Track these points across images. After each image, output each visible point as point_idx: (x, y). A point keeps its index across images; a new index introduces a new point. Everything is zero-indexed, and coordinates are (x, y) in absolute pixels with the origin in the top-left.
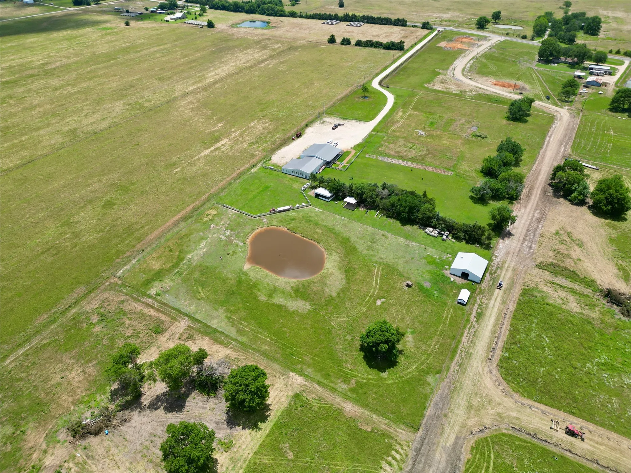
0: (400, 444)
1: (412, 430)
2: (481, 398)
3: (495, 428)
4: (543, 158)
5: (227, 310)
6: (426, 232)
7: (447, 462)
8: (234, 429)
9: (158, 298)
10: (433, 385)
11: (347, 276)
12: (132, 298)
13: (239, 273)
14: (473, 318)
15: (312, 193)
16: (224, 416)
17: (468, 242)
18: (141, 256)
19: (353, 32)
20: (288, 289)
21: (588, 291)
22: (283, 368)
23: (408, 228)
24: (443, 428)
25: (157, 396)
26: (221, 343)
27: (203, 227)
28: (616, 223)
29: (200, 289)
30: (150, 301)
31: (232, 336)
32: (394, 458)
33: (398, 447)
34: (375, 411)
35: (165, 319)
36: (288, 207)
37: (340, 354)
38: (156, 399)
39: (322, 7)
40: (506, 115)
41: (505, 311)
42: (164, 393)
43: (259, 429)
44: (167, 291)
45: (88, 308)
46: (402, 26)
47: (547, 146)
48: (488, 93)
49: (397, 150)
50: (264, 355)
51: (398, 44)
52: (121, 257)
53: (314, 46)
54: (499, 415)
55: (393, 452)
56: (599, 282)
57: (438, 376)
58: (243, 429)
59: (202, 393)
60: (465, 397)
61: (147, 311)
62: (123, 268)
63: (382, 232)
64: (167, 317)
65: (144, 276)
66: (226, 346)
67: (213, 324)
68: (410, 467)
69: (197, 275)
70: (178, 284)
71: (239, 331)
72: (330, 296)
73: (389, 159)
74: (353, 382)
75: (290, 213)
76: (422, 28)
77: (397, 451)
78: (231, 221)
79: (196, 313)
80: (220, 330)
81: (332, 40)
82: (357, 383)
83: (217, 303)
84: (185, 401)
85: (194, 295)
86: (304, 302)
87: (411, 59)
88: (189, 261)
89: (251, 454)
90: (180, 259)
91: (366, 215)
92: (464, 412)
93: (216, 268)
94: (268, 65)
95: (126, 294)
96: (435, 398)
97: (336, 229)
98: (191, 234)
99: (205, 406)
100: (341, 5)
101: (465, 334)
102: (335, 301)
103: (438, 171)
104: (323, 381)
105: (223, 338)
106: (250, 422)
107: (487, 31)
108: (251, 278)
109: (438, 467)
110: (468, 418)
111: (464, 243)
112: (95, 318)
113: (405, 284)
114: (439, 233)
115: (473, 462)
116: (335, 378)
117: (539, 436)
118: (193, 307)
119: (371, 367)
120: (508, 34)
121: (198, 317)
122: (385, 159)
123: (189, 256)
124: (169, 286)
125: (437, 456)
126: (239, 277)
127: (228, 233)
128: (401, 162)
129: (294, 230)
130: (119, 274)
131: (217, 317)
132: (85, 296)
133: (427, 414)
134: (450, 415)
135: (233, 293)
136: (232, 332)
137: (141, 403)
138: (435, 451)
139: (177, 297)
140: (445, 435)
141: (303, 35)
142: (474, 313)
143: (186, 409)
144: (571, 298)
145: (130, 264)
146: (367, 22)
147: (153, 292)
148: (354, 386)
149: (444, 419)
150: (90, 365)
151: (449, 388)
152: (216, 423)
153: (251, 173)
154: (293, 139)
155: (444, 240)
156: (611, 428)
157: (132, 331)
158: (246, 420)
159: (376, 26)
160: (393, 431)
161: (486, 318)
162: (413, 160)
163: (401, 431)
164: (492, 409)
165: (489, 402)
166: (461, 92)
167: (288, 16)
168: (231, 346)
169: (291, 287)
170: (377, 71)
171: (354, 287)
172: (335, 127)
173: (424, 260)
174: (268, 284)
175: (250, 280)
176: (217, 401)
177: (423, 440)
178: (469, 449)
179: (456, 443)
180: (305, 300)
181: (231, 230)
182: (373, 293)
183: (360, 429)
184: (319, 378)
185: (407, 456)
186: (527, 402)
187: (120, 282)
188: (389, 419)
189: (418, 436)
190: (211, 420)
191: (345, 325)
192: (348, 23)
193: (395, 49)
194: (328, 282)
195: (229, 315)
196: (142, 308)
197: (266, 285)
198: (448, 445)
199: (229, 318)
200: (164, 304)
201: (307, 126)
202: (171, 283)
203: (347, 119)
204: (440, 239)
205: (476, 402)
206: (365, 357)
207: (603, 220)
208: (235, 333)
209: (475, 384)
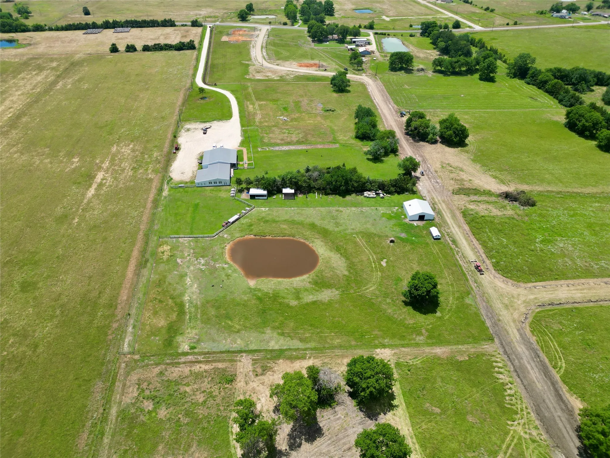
0: (493, 356)
1: (490, 342)
2: (506, 297)
3: (530, 311)
4: (385, 116)
5: (274, 328)
6: (365, 197)
7: (528, 350)
8: (378, 419)
9: (196, 351)
10: (473, 304)
11: (341, 254)
12: (168, 364)
13: (251, 292)
14: (453, 246)
15: (244, 196)
16: (361, 414)
17: (399, 193)
18: (132, 321)
19: (127, 38)
20: (308, 286)
21: (493, 199)
22: (366, 350)
23: (348, 198)
24: (505, 329)
25: (288, 435)
26: (298, 358)
27: (170, 266)
28: (465, 148)
29: (230, 323)
30: (190, 358)
31: (300, 347)
32: (499, 367)
33: (493, 359)
34: (458, 343)
35: (224, 366)
36: (236, 217)
37: (396, 316)
38: (290, 439)
39: (65, 16)
40: (332, 89)
41: (465, 233)
42: (292, 429)
43: (397, 406)
44: (198, 341)
45: (128, 400)
46: (171, 26)
47: (379, 106)
48: (302, 74)
49: (280, 138)
50: (342, 348)
51: (188, 43)
52: (110, 332)
53: (96, 58)
54: (524, 302)
55: (494, 364)
56: (493, 191)
57: (470, 296)
58: (385, 415)
59: (325, 408)
60: (498, 302)
61: (197, 368)
62: (124, 341)
63: (334, 209)
64: (224, 363)
65: (157, 338)
66: (303, 358)
67: (273, 346)
68: (512, 367)
69: (212, 312)
70: (203, 328)
71: (301, 340)
72: (344, 275)
73: (281, 147)
74: (424, 331)
75: (242, 221)
76: (192, 26)
77: (496, 362)
78: (193, 250)
79: (248, 345)
80: (285, 348)
81: (114, 49)
82: (427, 330)
83: (259, 327)
84: (316, 423)
85: (230, 330)
86: (330, 291)
87: (210, 56)
88: (190, 302)
89: (411, 429)
90: (181, 306)
91: (308, 199)
92: (506, 312)
93: (224, 297)
94: (65, 85)
95: (157, 364)
96: (483, 312)
97: (296, 219)
98: (165, 277)
99: (337, 417)
100: (87, 13)
101: (459, 259)
102: (351, 278)
103: (326, 147)
104: (403, 342)
105: (294, 353)
106: (385, 406)
107: (251, 22)
108: (266, 291)
109: (526, 356)
110: (512, 314)
111: (396, 195)
112: (149, 405)
113: (389, 241)
114: (376, 194)
115: (540, 340)
116: (409, 336)
117: (555, 303)
118: (239, 341)
119: (425, 313)
120: (270, 23)
121: (253, 347)
122: (277, 148)
123: (186, 298)
124: (196, 335)
125: (519, 350)
126: (255, 295)
127: (203, 261)
128: (292, 148)
129: (262, 234)
130: (126, 348)
131: (271, 339)
132: (110, 389)
133: (488, 325)
134: (501, 318)
135: (264, 312)
136: (296, 344)
137: (280, 451)
138: (515, 347)
139: (214, 341)
140: (510, 332)
141: (73, 49)
142: (450, 242)
143: (325, 429)
144: (490, 207)
145: (128, 334)
146: (133, 27)
147: (185, 347)
148: (427, 333)
149: (500, 323)
150: (192, 450)
151: (484, 301)
152: (360, 424)
153: (165, 197)
154: (175, 153)
155: (382, 198)
156: (578, 277)
157: (202, 395)
158: (380, 406)
159: (145, 30)
160: (481, 350)
161: (460, 242)
162: (299, 142)
163: (486, 346)
164: (518, 300)
165: (513, 297)
166: (281, 77)
167: (34, 31)
168: (308, 355)
169: (309, 282)
170: (191, 72)
171: (355, 260)
172: (205, 132)
173: (384, 218)
174: (287, 289)
175: (267, 293)
176: (343, 407)
177: (502, 344)
178: (530, 333)
179: (521, 335)
180: (329, 288)
181: (203, 257)
182: (373, 259)
183: (461, 362)
184: (398, 342)
185: (503, 360)
186: (530, 285)
187: (137, 357)
188: (470, 343)
189: (497, 343)
190: (354, 424)
191: (377, 292)
192: (113, 30)
193: (188, 49)
194: (333, 265)
195: (280, 331)
196: (189, 368)
197: (286, 291)
198: (518, 338)
199: (282, 334)
200: (208, 353)
201: (175, 137)
202: (194, 331)
203: (208, 121)
204: (378, 198)
205: (506, 301)
206: (415, 308)
207: (456, 149)
208: (301, 344)
209: (495, 290)
